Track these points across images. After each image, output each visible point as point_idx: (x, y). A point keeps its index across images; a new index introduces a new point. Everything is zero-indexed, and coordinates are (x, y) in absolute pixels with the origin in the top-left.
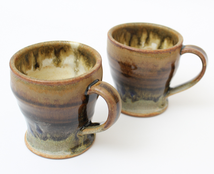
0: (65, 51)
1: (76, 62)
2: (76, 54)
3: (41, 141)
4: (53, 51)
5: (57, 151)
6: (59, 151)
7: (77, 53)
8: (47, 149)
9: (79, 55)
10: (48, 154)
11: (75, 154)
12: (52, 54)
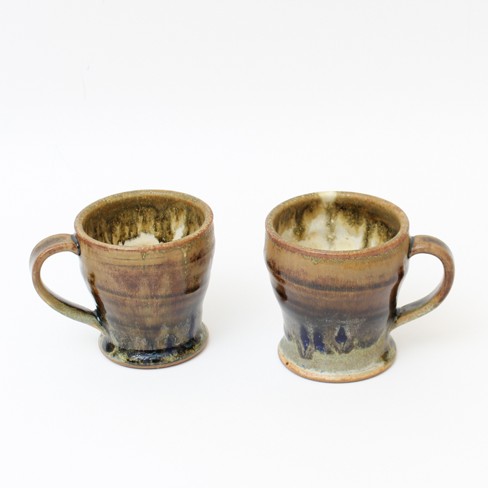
0: (311, 211)
1: (329, 224)
2: (329, 211)
3: (340, 357)
4: (294, 216)
5: (366, 366)
6: (369, 364)
7: (331, 208)
8: (349, 367)
9: (334, 211)
10: (354, 373)
11: (389, 364)
12: (293, 221)
